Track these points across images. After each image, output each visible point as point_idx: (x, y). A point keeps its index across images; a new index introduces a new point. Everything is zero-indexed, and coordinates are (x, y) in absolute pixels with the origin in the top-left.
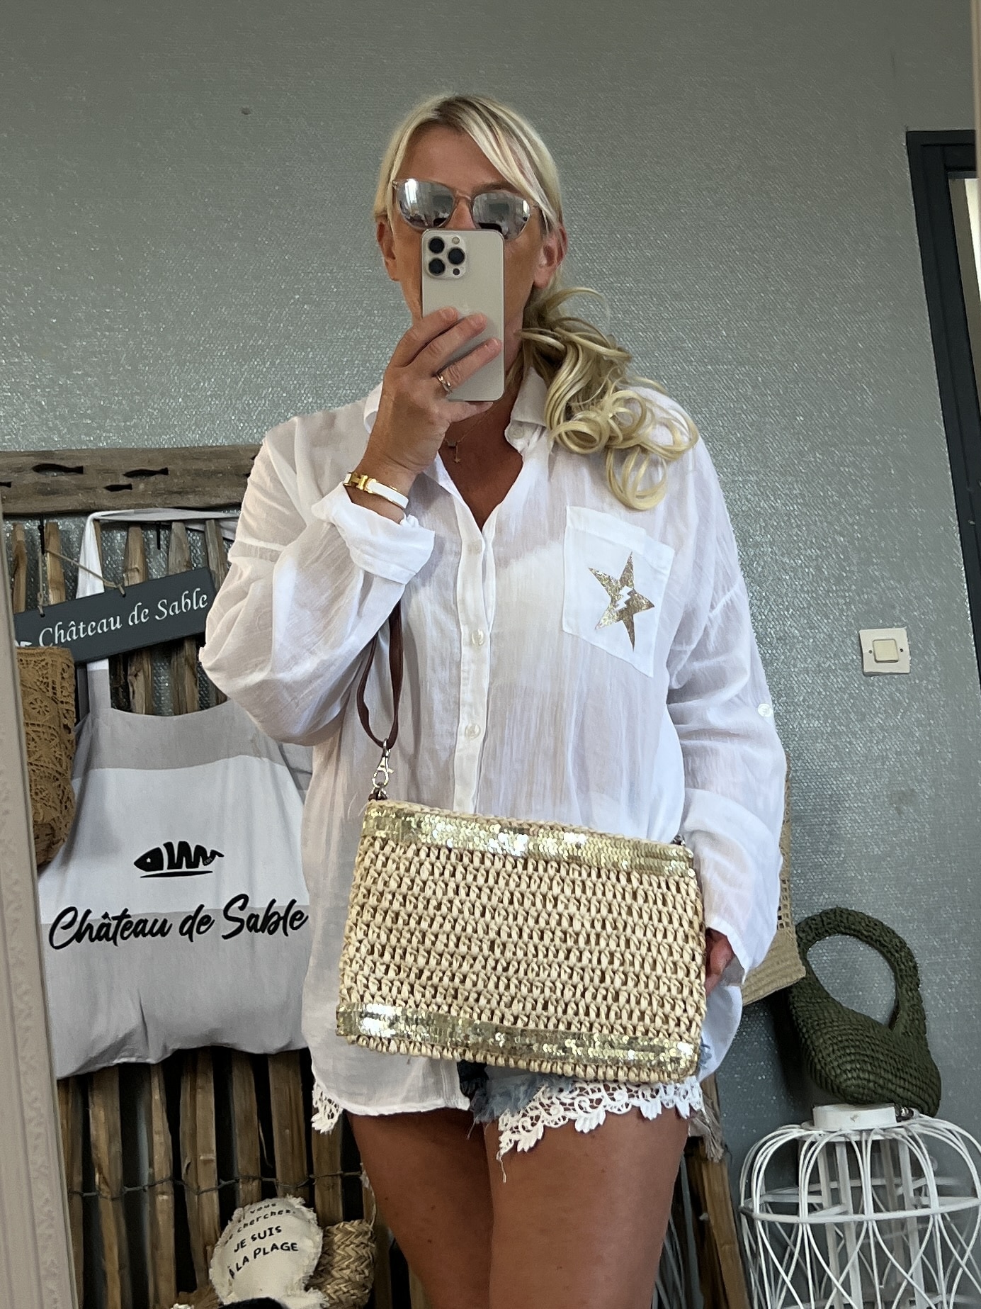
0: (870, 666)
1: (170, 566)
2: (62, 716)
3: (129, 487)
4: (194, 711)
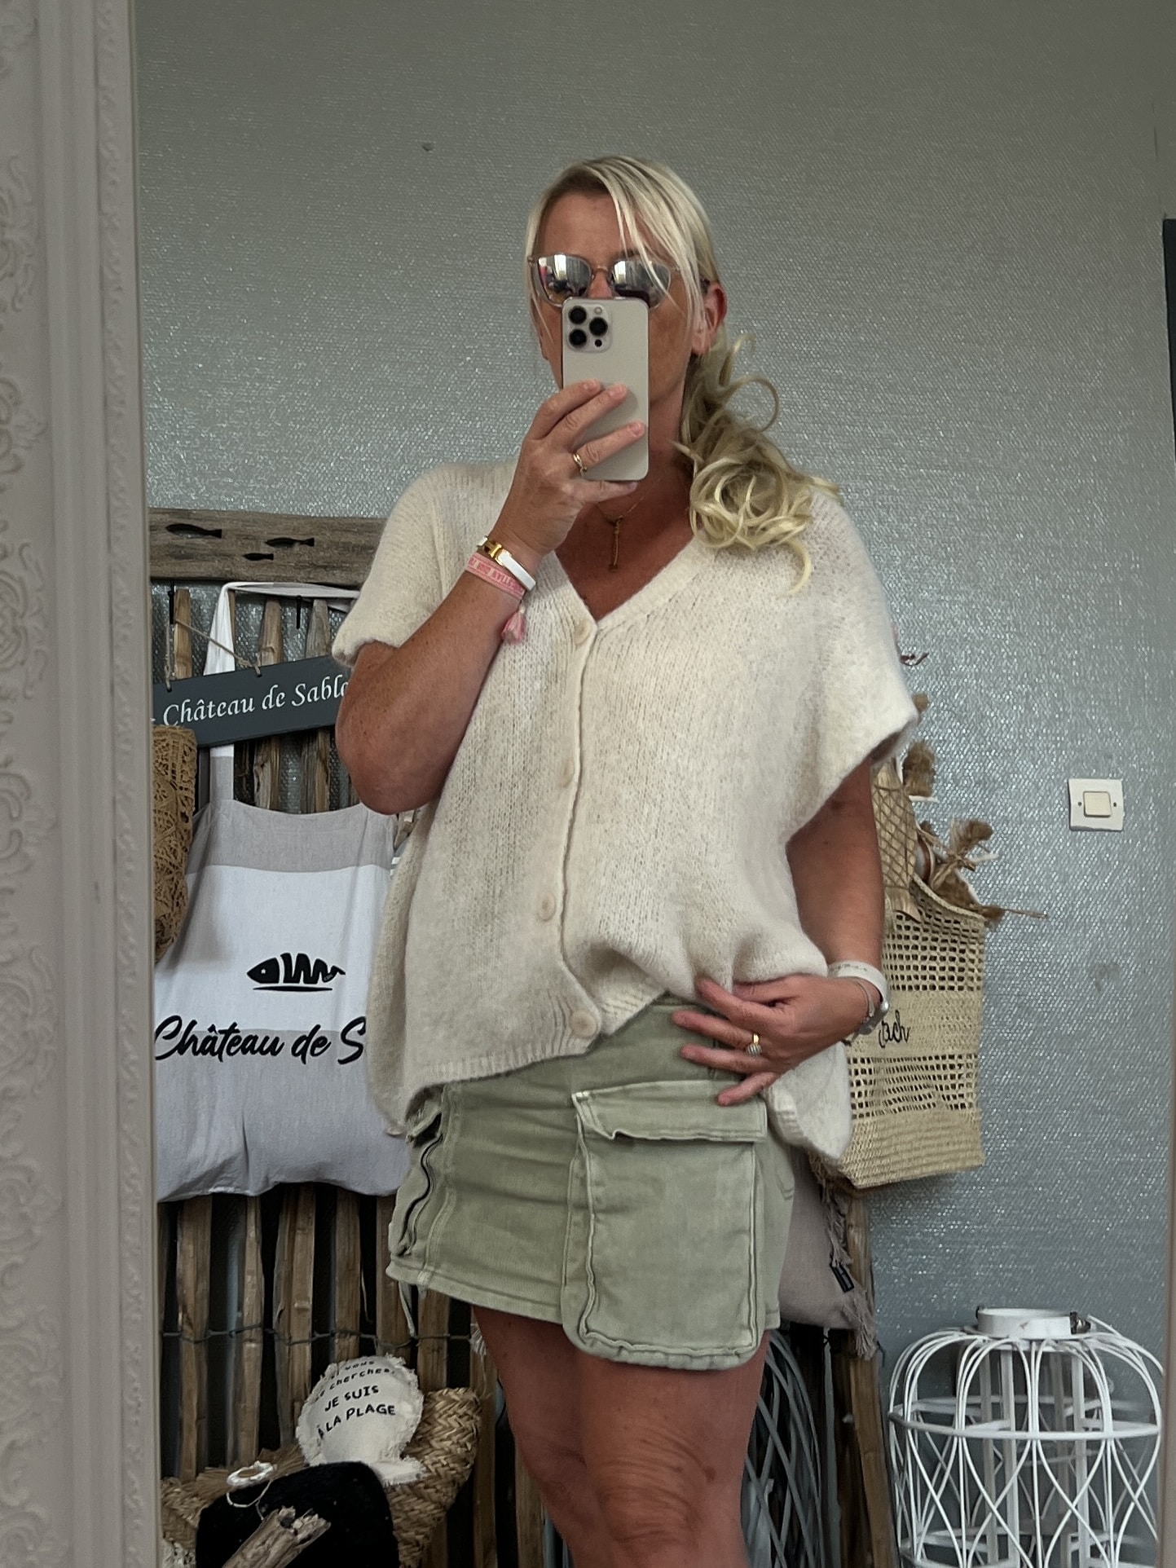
0: (1078, 820)
1: (309, 648)
2: (179, 801)
3: (270, 556)
4: (323, 811)
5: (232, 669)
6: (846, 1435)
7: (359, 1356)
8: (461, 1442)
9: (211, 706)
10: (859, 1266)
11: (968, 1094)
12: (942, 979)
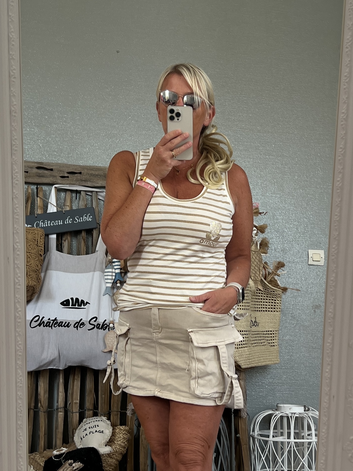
0: (311, 262)
1: (79, 206)
2: (39, 250)
3: (68, 177)
4: (84, 255)
5: (56, 211)
6: (237, 440)
7: (93, 417)
8: (124, 442)
9: (49, 222)
11: (276, 342)
12: (269, 308)
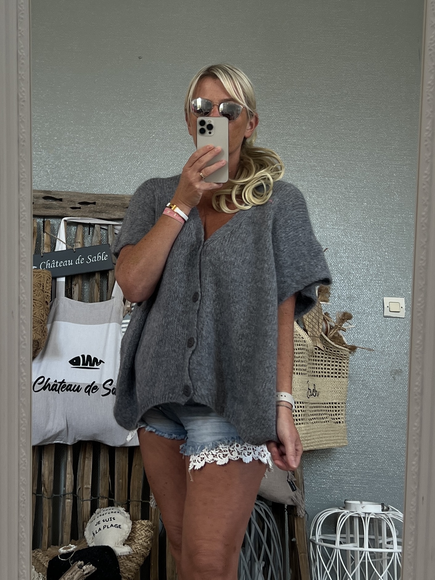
0: (387, 313)
1: (93, 242)
2: (45, 298)
3: (80, 208)
4: (97, 302)
5: (65, 249)
6: (293, 546)
7: (108, 507)
8: (146, 541)
9: (57, 262)
10: (299, 482)
11: (342, 418)
12: (332, 373)
